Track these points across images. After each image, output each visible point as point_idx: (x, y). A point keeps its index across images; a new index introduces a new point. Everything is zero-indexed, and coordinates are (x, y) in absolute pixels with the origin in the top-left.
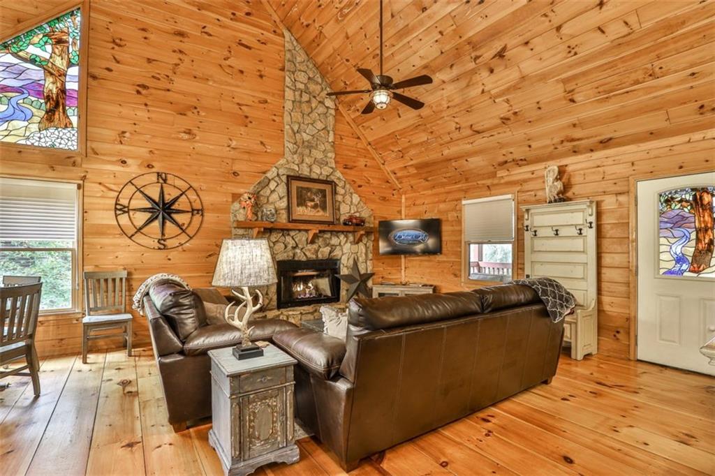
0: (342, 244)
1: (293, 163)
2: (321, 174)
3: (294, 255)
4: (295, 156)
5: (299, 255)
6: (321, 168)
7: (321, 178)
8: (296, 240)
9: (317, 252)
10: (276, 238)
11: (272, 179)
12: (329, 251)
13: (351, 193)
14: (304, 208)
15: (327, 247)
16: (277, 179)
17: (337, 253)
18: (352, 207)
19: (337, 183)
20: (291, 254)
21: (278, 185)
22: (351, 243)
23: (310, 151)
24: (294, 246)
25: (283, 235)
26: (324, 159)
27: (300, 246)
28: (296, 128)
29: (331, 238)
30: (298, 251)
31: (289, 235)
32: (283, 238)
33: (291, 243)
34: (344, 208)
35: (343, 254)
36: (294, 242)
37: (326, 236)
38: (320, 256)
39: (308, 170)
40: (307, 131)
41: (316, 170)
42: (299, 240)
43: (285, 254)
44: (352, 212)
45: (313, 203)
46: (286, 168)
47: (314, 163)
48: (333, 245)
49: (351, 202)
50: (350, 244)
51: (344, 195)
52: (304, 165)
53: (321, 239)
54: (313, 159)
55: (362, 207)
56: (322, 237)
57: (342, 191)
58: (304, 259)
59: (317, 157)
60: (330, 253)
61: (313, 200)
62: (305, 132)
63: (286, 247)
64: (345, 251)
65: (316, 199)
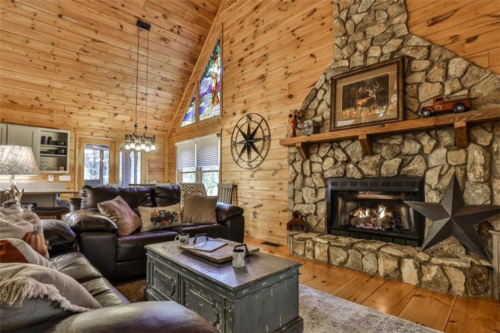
0: (427, 150)
1: (343, 59)
2: (382, 54)
3: (345, 171)
4: (345, 51)
5: (352, 171)
6: (381, 47)
7: (382, 59)
8: (349, 152)
9: (379, 166)
10: (323, 152)
11: (321, 88)
12: (398, 164)
13: (447, 61)
14: (353, 109)
15: (395, 159)
16: (325, 86)
17: (416, 166)
18: (447, 84)
19: (412, 55)
20: (341, 170)
21: (325, 93)
22: (446, 147)
23: (365, 33)
24: (345, 159)
25: (332, 147)
26: (388, 31)
27: (354, 160)
28: (343, 16)
29: (403, 144)
30: (351, 166)
31: (339, 147)
32: (332, 152)
33: (341, 156)
34: (426, 91)
35: (428, 169)
36: (344, 155)
37: (393, 142)
38: (384, 172)
39: (362, 58)
40: (359, 10)
41: (375, 52)
42: (352, 152)
43: (334, 171)
44: (448, 92)
45: (365, 100)
46: (333, 69)
47: (372, 44)
48: (407, 155)
49: (446, 76)
50: (445, 151)
51: (427, 71)
52: (357, 54)
53: (385, 148)
54: (369, 40)
55: (478, 77)
56: (387, 144)
57: (425, 64)
58: (358, 176)
59: (375, 34)
60: (401, 166)
61: (365, 95)
62: (357, 13)
63: (336, 162)
64: (432, 162)
65: (371, 92)
